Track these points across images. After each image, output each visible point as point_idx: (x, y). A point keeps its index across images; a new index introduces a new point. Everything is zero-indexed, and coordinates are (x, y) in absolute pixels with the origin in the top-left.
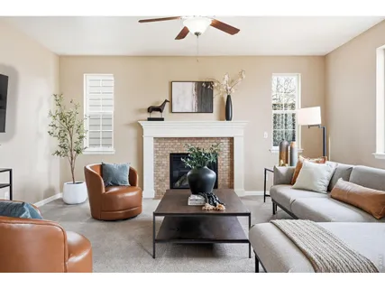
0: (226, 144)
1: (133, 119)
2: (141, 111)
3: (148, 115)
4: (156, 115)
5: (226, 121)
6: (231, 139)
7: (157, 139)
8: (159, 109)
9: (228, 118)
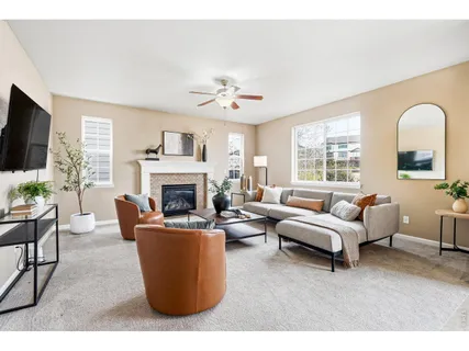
0: (201, 177)
1: (132, 157)
2: (138, 152)
3: (146, 156)
4: (152, 155)
5: (202, 163)
6: (205, 175)
7: (152, 175)
8: (155, 152)
9: (204, 160)
